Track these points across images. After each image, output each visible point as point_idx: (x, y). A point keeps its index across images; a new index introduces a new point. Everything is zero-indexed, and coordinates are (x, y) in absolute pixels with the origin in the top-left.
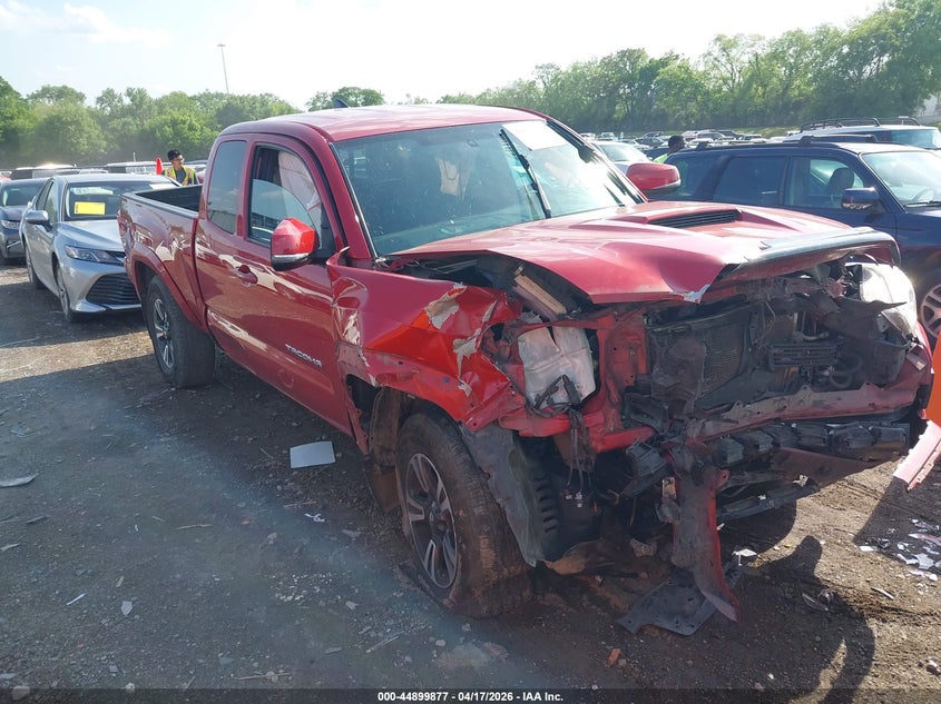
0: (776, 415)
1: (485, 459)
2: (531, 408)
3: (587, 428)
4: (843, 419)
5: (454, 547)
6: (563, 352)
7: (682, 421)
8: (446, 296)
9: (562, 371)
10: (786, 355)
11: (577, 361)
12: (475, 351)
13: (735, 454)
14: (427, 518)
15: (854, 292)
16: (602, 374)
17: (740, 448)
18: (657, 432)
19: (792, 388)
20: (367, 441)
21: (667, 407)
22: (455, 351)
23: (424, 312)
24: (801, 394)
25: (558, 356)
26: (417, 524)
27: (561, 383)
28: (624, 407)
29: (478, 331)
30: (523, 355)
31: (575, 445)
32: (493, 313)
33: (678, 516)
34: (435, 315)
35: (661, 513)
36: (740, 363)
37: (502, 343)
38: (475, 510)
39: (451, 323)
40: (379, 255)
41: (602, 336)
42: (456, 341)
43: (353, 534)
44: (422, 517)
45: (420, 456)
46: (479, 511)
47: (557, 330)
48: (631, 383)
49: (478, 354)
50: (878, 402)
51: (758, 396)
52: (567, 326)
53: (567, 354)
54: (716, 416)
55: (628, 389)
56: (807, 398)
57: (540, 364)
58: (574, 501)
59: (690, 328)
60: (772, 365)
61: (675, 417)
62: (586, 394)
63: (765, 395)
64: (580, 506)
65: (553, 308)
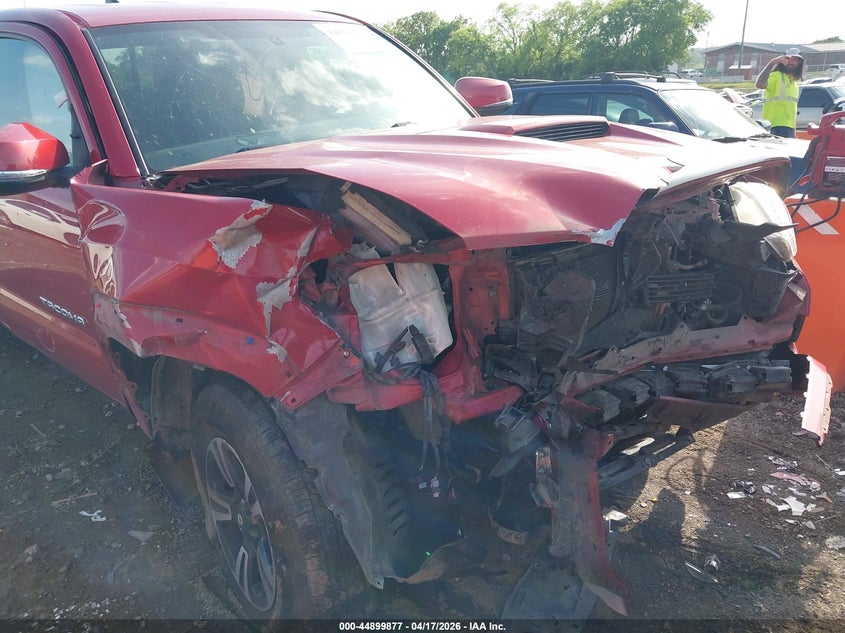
0: (650, 359)
1: (310, 448)
2: (371, 373)
3: (443, 394)
4: (719, 359)
5: (271, 563)
6: (408, 295)
7: (553, 375)
8: (241, 221)
9: (408, 321)
10: (663, 289)
11: (428, 307)
12: (290, 299)
13: (612, 409)
14: (234, 518)
15: (727, 213)
16: (457, 322)
17: (616, 402)
18: (525, 391)
19: (665, 326)
20: (150, 422)
21: (534, 359)
22: (259, 300)
23: (209, 245)
24: (678, 333)
25: (401, 300)
26: (223, 525)
27: (408, 337)
28: (484, 363)
29: (292, 271)
30: (355, 300)
31: (430, 419)
32: (312, 245)
33: (555, 496)
34: (227, 248)
35: (538, 495)
36: (613, 300)
37: (327, 286)
38: (298, 520)
39: (252, 262)
40: (152, 172)
41: (455, 274)
42: (261, 286)
43: (142, 536)
44: (228, 517)
45: (219, 441)
46: (302, 521)
47: (400, 267)
48: (491, 331)
49: (295, 302)
50: (758, 339)
51: (632, 340)
52: (411, 261)
53: (414, 298)
54: (588, 366)
55: (487, 340)
56: (684, 338)
57: (380, 311)
58: (429, 489)
59: (555, 260)
60: (648, 302)
61: (544, 369)
62: (440, 349)
63: (638, 337)
64: (436, 495)
65: (397, 237)
